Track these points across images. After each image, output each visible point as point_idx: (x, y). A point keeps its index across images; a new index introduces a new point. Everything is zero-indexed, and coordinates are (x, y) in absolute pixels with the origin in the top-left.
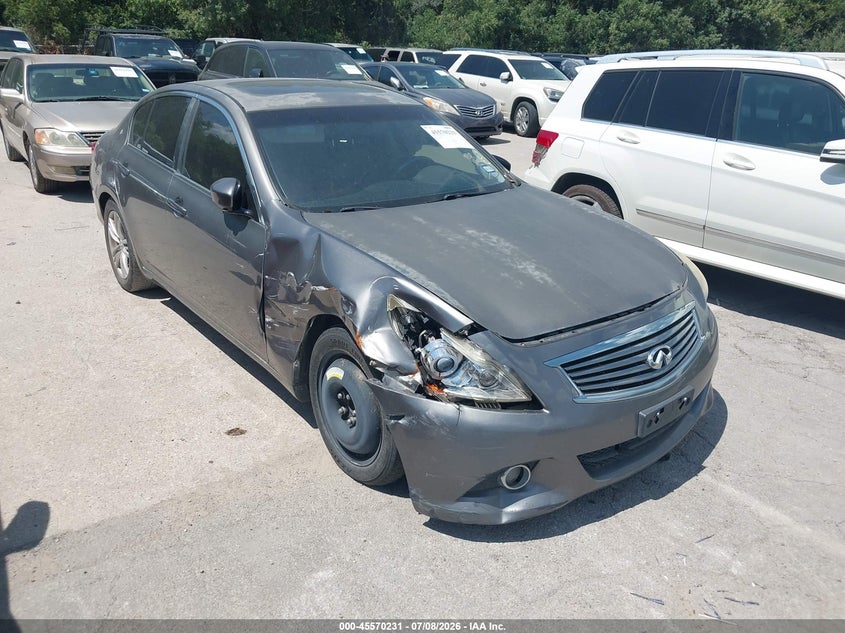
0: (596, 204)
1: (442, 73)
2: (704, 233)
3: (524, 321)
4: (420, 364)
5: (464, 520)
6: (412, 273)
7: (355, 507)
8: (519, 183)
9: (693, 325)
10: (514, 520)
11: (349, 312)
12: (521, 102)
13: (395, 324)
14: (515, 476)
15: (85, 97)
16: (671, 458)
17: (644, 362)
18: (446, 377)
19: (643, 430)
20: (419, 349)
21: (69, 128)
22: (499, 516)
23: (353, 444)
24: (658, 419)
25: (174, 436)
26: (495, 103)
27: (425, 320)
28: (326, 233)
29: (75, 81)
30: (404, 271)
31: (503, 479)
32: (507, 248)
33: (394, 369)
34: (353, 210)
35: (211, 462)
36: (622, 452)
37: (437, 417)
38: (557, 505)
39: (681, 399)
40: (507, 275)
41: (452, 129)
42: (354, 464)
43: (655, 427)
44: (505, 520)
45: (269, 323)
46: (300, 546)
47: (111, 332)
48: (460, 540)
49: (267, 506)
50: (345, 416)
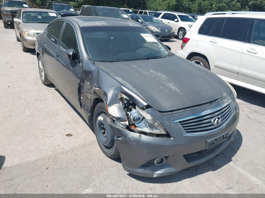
0: (201, 63)
1: (155, 18)
2: (238, 75)
3: (166, 105)
4: (128, 118)
5: (140, 175)
6: (128, 85)
7: (104, 166)
8: (173, 55)
9: (230, 109)
10: (158, 176)
11: (105, 98)
12: (182, 29)
13: (121, 103)
14: (160, 161)
15: (40, 22)
16: (219, 155)
17: (210, 122)
18: (137, 123)
19: (208, 146)
20: (128, 113)
21: (33, 31)
22: (153, 174)
23: (105, 143)
24: (214, 143)
25: (49, 135)
26: (172, 28)
27: (131, 102)
28: (101, 70)
29: (38, 17)
30: (125, 84)
31: (155, 162)
32: (164, 77)
33: (119, 119)
34: (112, 62)
35: (59, 145)
36: (200, 154)
37: (132, 138)
38: (174, 172)
39: (223, 136)
40: (162, 87)
41: (151, 35)
42: (106, 150)
43: (213, 146)
44: (155, 176)
45: (82, 99)
46: (83, 179)
47: (36, 98)
48: (139, 181)
49: (74, 163)
50: (104, 133)
